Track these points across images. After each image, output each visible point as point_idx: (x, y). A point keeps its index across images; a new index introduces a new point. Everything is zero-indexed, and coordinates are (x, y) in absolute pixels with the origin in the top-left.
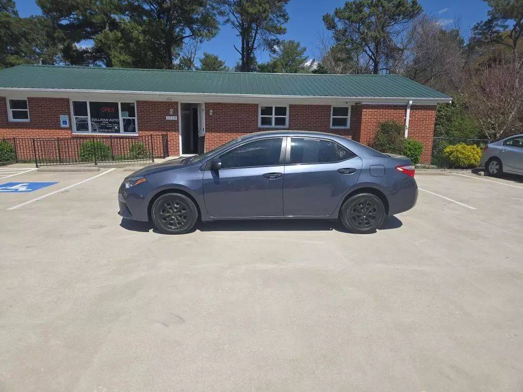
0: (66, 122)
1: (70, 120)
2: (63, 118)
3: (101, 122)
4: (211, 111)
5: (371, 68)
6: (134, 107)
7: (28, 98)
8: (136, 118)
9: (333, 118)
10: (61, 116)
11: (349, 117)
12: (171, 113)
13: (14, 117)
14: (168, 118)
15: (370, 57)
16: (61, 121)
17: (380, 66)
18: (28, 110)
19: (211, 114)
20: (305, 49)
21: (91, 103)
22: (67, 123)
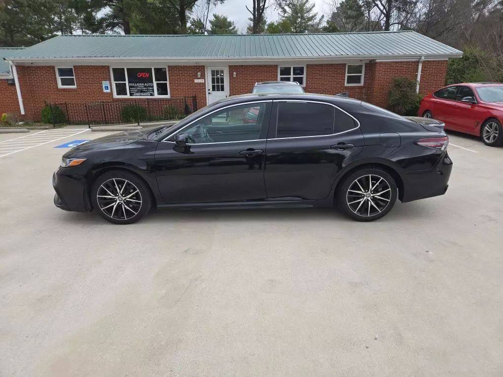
0: (107, 87)
1: (111, 85)
2: (105, 84)
3: (137, 87)
4: (235, 73)
5: (383, 22)
6: (166, 72)
7: (74, 67)
8: (168, 82)
9: (348, 76)
10: (103, 82)
11: (363, 75)
12: (199, 76)
13: (62, 84)
14: (196, 81)
15: (382, 12)
16: (104, 86)
17: (392, 21)
18: (74, 77)
19: (235, 76)
20: (314, 6)
21: (128, 69)
22: (109, 88)
